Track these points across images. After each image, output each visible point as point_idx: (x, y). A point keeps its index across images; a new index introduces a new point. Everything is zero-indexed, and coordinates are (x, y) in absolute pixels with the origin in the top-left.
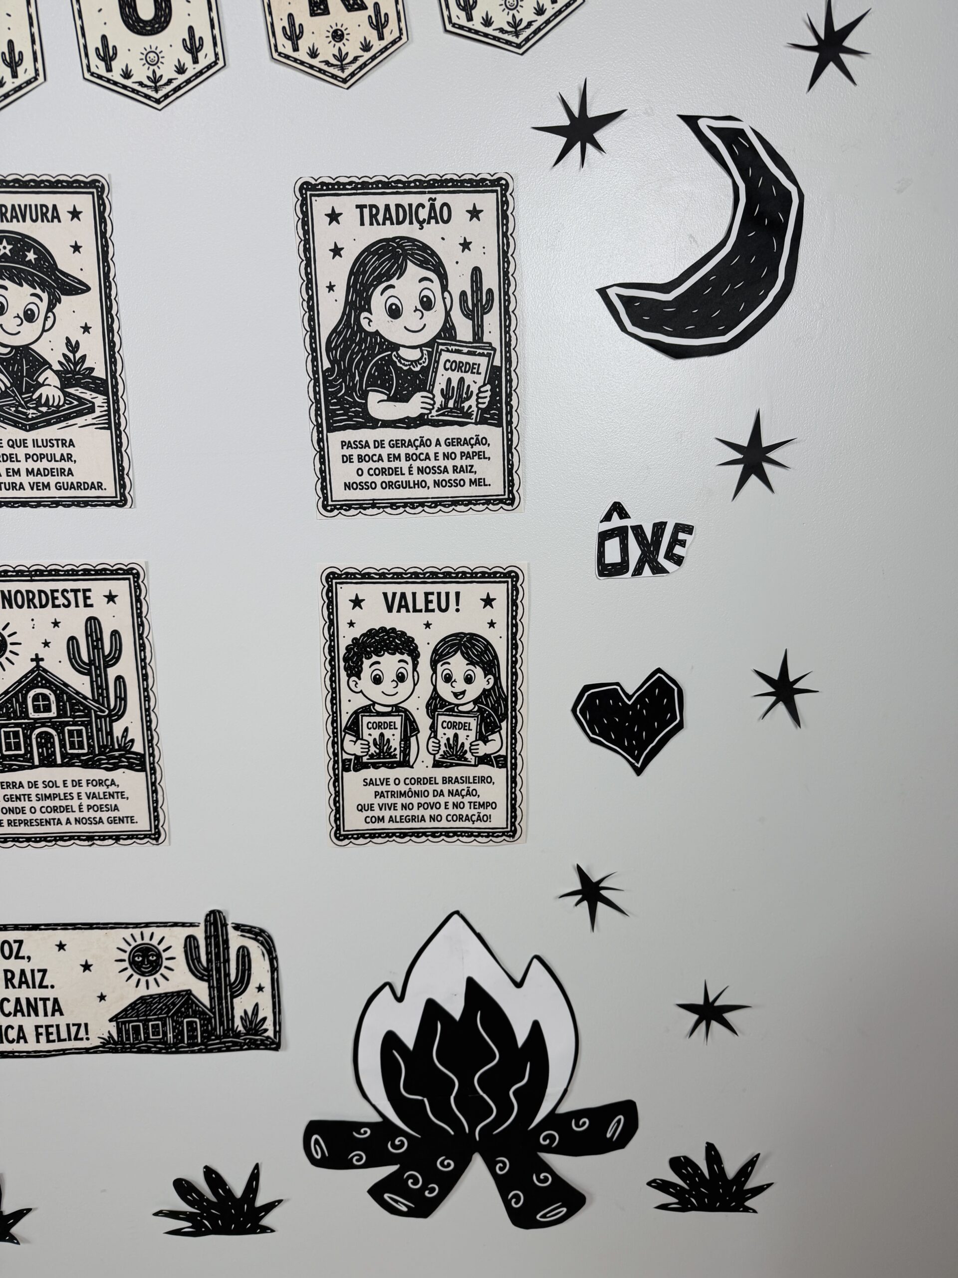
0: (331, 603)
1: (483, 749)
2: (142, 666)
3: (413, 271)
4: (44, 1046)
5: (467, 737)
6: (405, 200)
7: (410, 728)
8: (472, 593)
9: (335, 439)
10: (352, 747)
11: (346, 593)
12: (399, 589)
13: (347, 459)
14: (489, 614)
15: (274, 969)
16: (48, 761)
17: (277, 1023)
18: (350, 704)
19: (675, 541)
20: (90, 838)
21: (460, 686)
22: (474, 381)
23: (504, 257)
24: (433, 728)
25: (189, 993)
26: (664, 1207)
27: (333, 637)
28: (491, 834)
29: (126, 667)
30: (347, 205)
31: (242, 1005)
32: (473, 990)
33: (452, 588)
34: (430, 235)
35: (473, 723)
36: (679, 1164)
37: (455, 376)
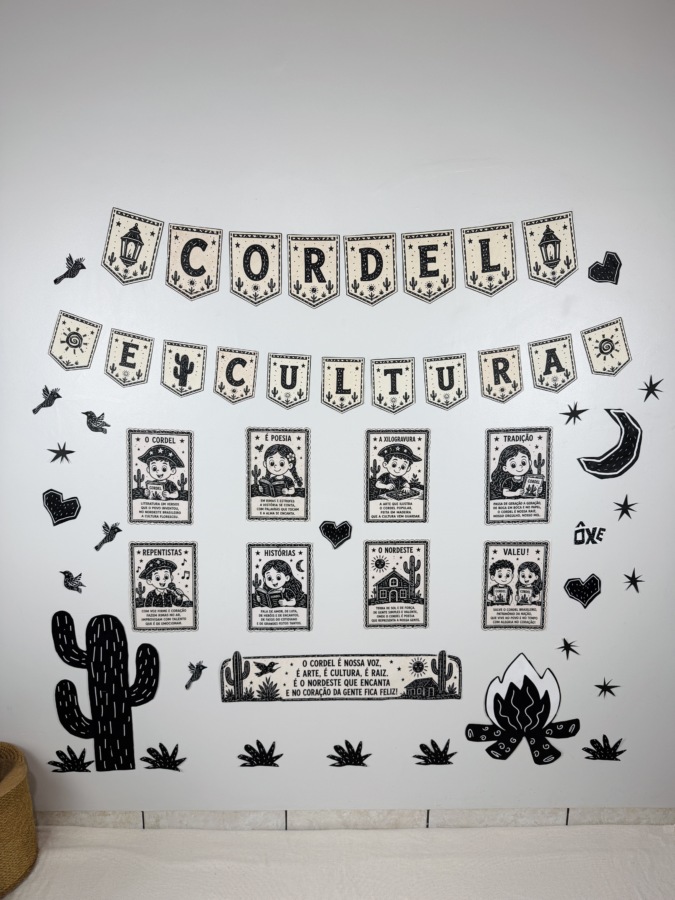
0: (487, 552)
1: (534, 599)
2: (426, 571)
3: (520, 454)
4: (383, 696)
5: (528, 595)
6: (519, 434)
7: (510, 592)
8: (533, 549)
9: (492, 502)
10: (490, 598)
11: (491, 549)
12: (509, 548)
13: (495, 508)
14: (538, 556)
15: (460, 671)
16: (394, 601)
17: (460, 690)
18: (491, 584)
19: (600, 533)
20: (404, 626)
21: (527, 579)
22: (537, 486)
23: (549, 450)
24: (517, 593)
25: (431, 679)
26: (588, 758)
27: (486, 563)
28: (535, 628)
29: (421, 571)
30: (501, 436)
31: (449, 683)
32: (527, 680)
33: (526, 548)
34: (526, 444)
35: (531, 591)
36: (594, 742)
37: (531, 484)
